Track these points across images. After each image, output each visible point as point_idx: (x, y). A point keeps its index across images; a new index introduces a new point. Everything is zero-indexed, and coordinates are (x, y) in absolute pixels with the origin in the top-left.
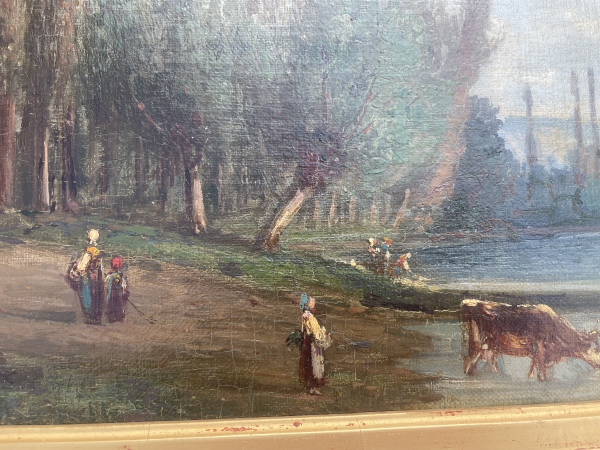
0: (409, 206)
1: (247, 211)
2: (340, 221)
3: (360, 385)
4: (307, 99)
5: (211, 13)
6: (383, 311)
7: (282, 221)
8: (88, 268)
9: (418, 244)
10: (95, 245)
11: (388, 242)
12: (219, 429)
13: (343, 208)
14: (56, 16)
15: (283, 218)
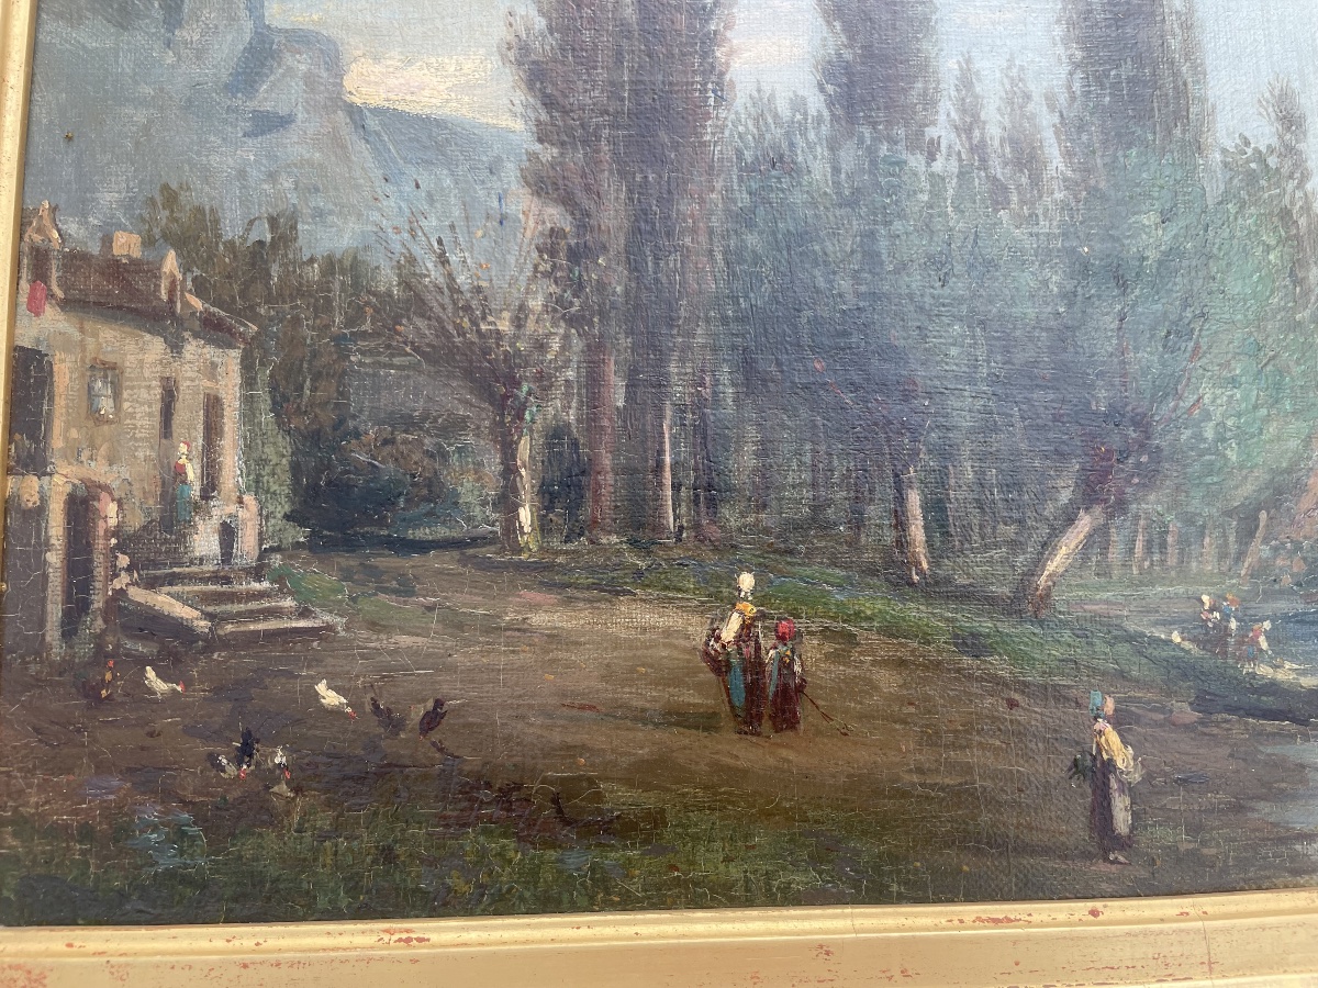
0: (1265, 541)
1: (997, 546)
2: (1152, 564)
3: (1191, 846)
4: (1093, 355)
5: (931, 207)
6: (1226, 721)
7: (1055, 564)
8: (738, 638)
9: (1282, 606)
10: (750, 598)
11: (1232, 602)
12: (968, 919)
13: (1156, 543)
14: (678, 210)
15: (1058, 558)
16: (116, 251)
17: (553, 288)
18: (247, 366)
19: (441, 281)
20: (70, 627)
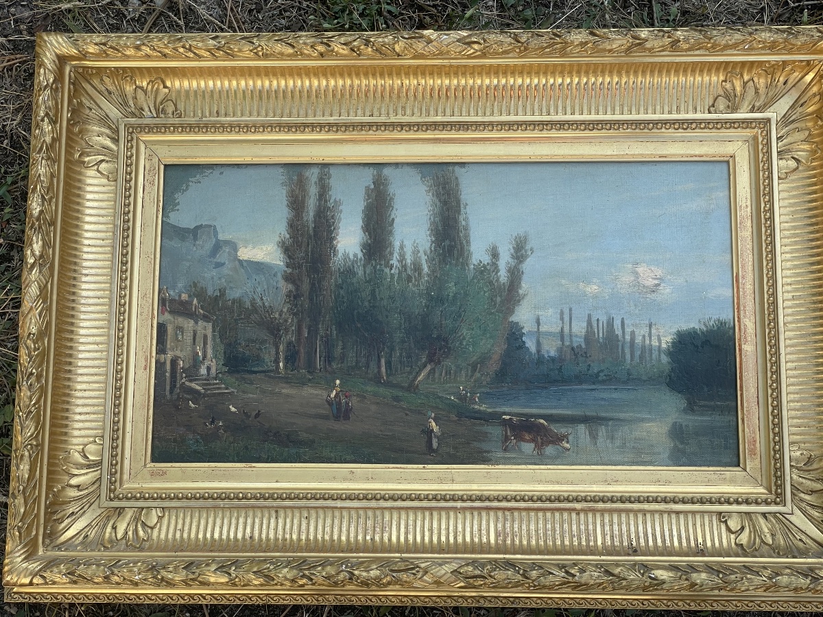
0: (479, 372)
1: (405, 373)
2: (447, 378)
3: (454, 452)
4: (433, 322)
5: (391, 283)
6: (465, 420)
7: (420, 378)
8: (335, 396)
9: (483, 390)
10: (338, 387)
11: (469, 388)
13: (448, 373)
14: (323, 285)
15: (421, 376)
16: (182, 299)
17: (290, 306)
18: (213, 327)
19: (261, 305)
20: (171, 392)
